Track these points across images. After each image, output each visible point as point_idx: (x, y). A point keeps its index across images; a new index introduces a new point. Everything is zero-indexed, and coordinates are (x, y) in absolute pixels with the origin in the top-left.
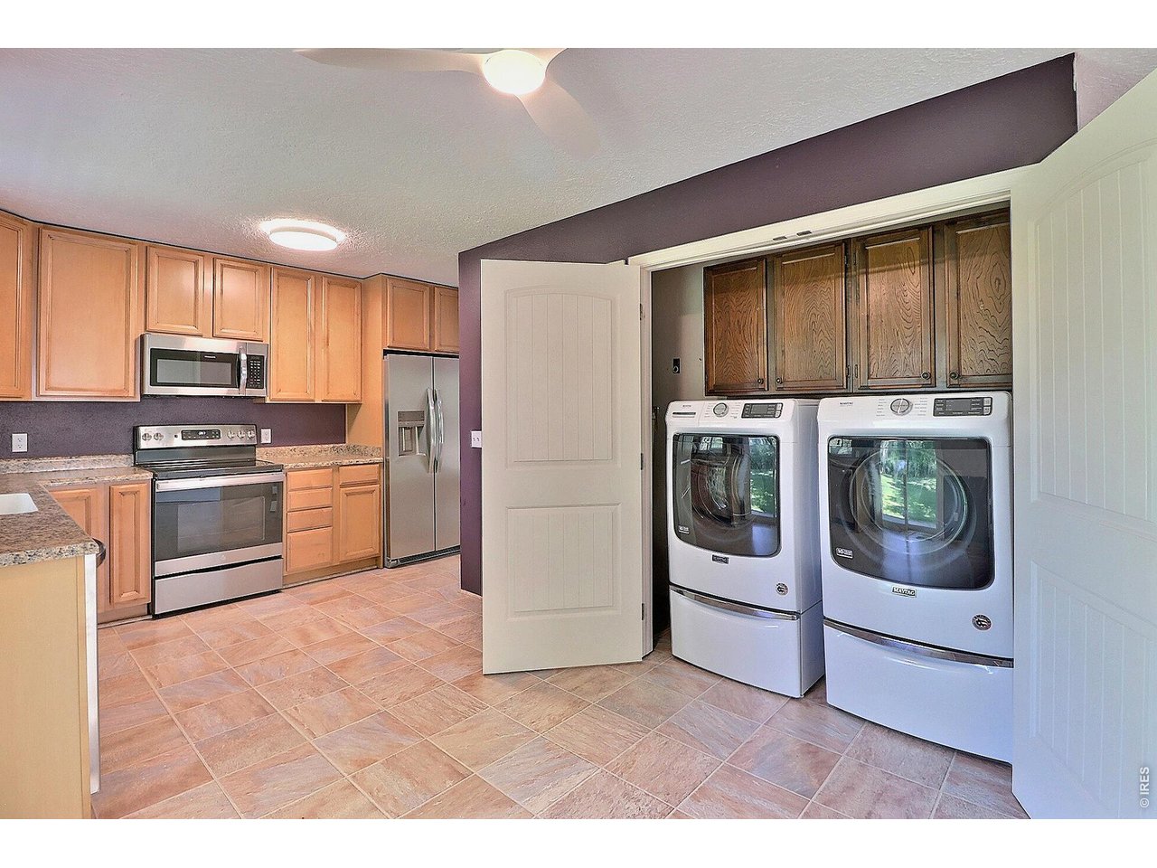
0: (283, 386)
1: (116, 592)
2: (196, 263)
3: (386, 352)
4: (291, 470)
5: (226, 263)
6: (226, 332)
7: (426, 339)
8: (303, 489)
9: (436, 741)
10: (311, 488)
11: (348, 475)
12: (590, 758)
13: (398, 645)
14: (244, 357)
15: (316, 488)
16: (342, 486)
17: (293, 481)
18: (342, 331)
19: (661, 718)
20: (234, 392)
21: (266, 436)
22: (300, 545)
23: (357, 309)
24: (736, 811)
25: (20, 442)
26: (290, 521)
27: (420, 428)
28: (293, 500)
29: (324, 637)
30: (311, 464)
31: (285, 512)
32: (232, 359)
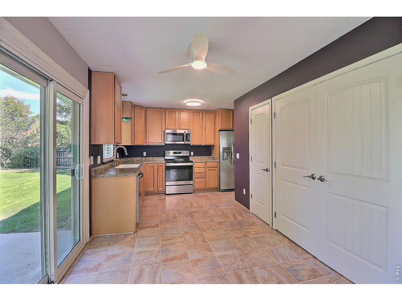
0: (194, 141)
1: (159, 187)
2: (175, 112)
3: (219, 131)
4: (195, 162)
5: (181, 111)
6: (182, 128)
7: (231, 126)
8: (198, 168)
9: (204, 234)
10: (200, 168)
11: (209, 164)
12: (239, 249)
13: (210, 210)
14: (185, 134)
15: (201, 167)
16: (208, 168)
17: (196, 165)
18: (209, 125)
19: (269, 246)
20: (183, 143)
21: (192, 153)
22: (197, 182)
23: (213, 119)
24: (270, 275)
25: (145, 154)
26: (195, 175)
27: (229, 152)
28: (195, 170)
29: (195, 205)
30: (200, 161)
31: (193, 173)
32: (182, 134)
